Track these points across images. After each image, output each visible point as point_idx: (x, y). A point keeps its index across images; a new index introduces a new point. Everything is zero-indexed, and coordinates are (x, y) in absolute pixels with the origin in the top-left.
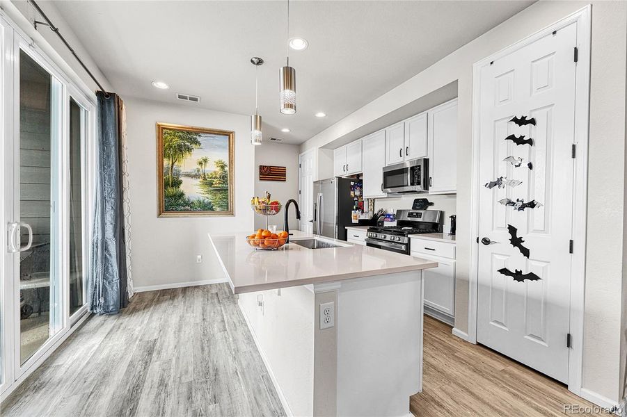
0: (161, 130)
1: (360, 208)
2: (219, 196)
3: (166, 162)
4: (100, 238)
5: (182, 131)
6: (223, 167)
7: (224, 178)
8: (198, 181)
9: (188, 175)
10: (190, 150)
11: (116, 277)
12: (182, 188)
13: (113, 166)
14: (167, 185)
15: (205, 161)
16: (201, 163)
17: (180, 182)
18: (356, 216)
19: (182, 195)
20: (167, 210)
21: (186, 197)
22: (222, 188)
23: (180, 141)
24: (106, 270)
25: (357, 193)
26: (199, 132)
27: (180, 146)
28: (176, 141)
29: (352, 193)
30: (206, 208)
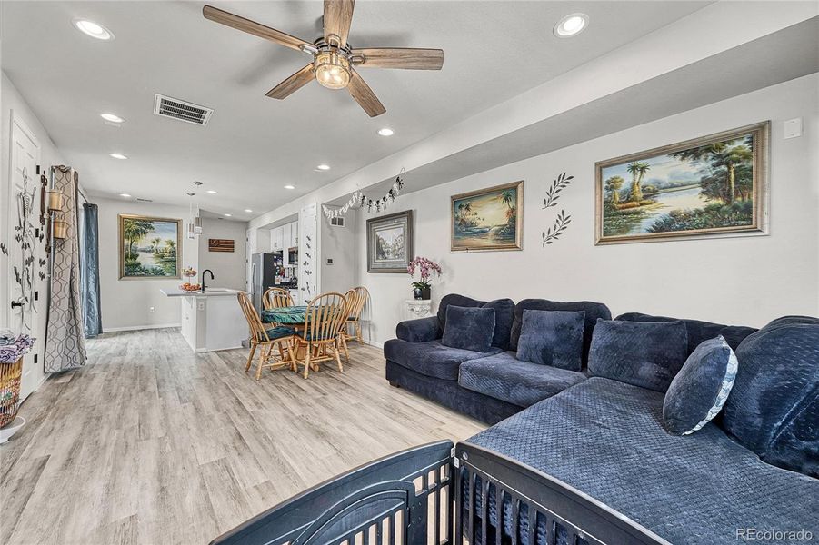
0: (122, 219)
1: (282, 274)
2: (169, 265)
3: (126, 241)
4: (85, 291)
5: (139, 220)
6: (172, 245)
7: (173, 253)
8: (152, 255)
9: (144, 251)
10: (145, 233)
11: (96, 314)
12: (138, 260)
13: (94, 249)
14: (127, 257)
15: (158, 240)
16: (154, 242)
17: (138, 255)
18: (278, 280)
19: (139, 264)
20: (126, 275)
21: (142, 266)
22: (171, 260)
23: (137, 227)
24: (89, 310)
25: (279, 264)
26: (153, 220)
27: (137, 230)
28: (134, 227)
29: (275, 264)
30: (159, 273)
